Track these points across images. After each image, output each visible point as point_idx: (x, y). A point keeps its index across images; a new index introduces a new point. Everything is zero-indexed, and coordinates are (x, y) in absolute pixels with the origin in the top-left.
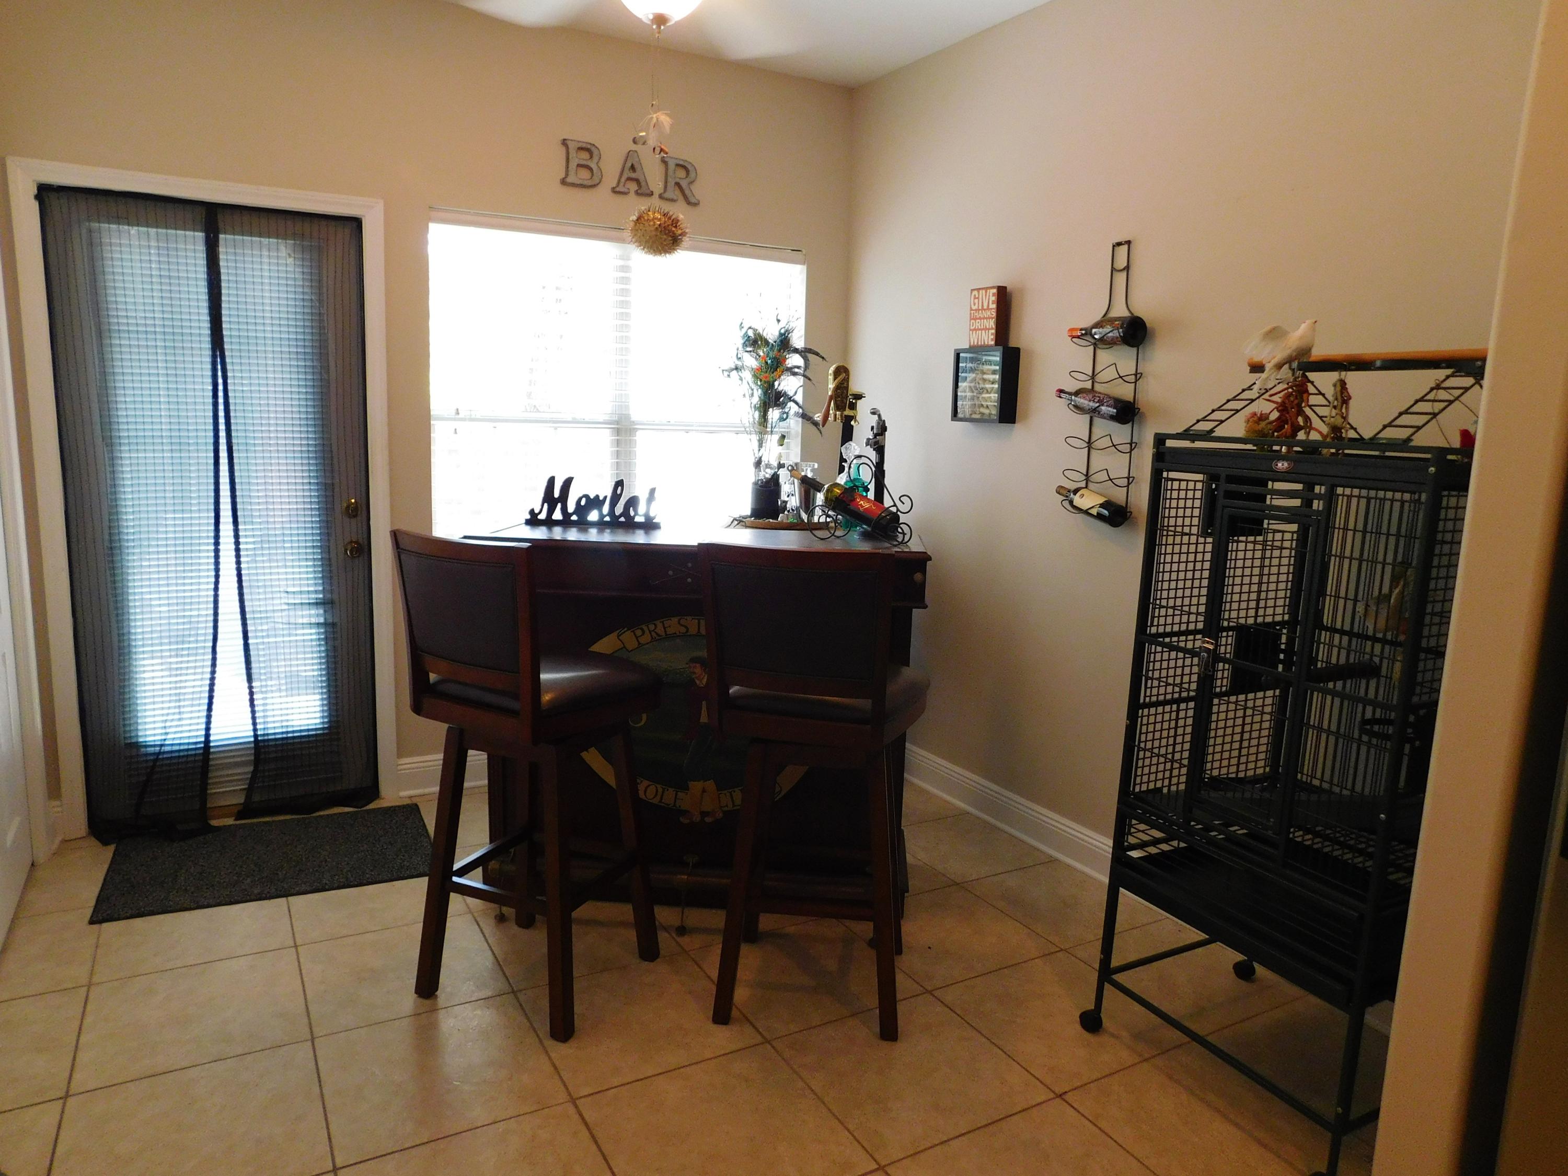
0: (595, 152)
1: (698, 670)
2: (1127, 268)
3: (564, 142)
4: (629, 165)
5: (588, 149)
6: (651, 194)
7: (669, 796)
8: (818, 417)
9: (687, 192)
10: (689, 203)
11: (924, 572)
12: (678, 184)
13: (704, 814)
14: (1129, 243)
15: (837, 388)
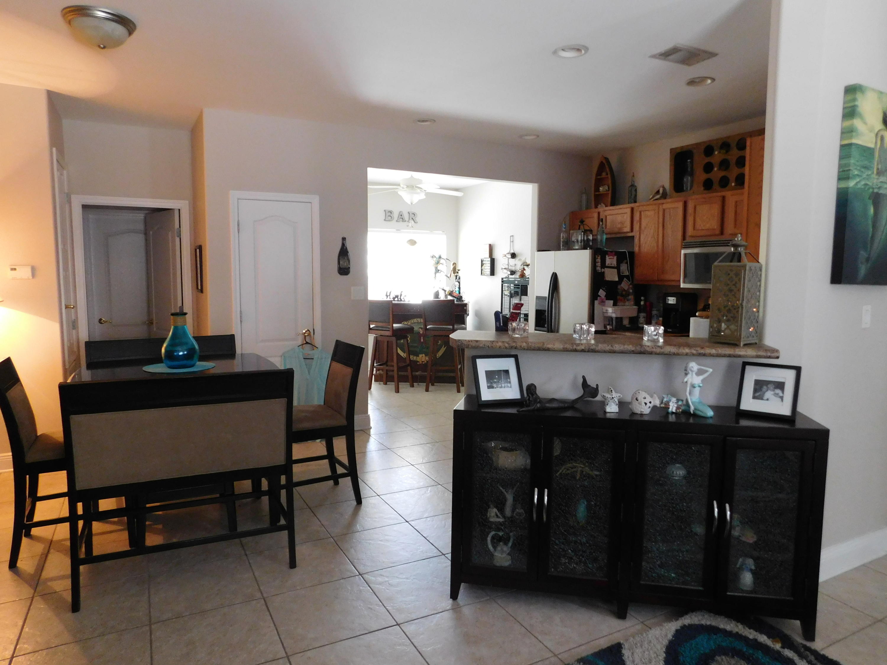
0: (392, 212)
1: (421, 330)
2: (513, 242)
3: (385, 211)
4: (400, 215)
5: (391, 212)
6: (406, 221)
7: (415, 358)
8: (449, 276)
9: (415, 220)
10: (415, 222)
11: (466, 307)
12: (412, 218)
13: (422, 362)
14: (513, 236)
15: (453, 268)
